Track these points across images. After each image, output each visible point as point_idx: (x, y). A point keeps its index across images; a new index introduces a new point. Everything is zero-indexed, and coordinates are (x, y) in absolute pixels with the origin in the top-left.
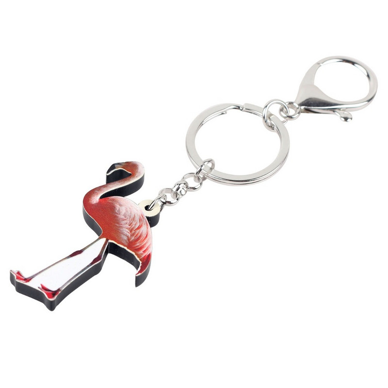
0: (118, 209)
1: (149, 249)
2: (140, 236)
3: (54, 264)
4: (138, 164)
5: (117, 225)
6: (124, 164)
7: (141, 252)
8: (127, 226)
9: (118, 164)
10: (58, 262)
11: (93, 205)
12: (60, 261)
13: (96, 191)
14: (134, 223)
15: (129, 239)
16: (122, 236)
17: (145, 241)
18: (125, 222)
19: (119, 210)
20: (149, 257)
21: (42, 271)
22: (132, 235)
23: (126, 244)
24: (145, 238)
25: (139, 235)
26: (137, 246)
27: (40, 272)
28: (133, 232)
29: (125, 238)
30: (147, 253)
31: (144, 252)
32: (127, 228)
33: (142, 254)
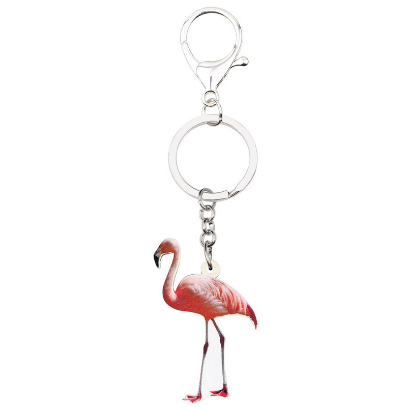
0: (193, 289)
1: (244, 301)
2: (228, 297)
3: (202, 369)
4: (168, 240)
5: (206, 302)
6: (160, 249)
7: (241, 309)
8: (213, 297)
9: (157, 252)
10: (202, 366)
11: (176, 301)
12: (203, 363)
13: (167, 288)
14: (214, 291)
15: (224, 306)
16: (218, 307)
17: (235, 298)
18: (208, 295)
19: (195, 289)
20: (249, 307)
21: (201, 381)
22: (223, 301)
23: (227, 312)
24: (233, 296)
25: (227, 297)
26: (234, 307)
27: (200, 384)
28: (221, 298)
29: (221, 307)
30: (245, 307)
31: (243, 307)
32: (215, 299)
33: (243, 310)
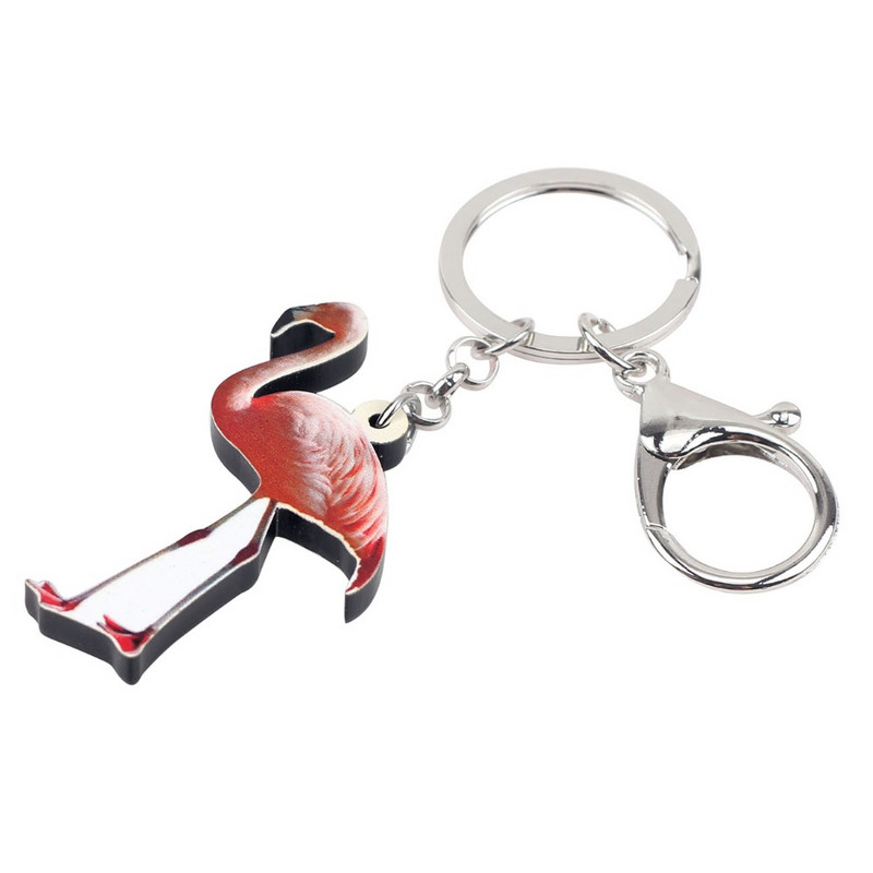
0: (300, 423)
1: (380, 527)
2: (357, 494)
3: (137, 565)
4: (352, 309)
5: (299, 465)
6: (315, 310)
7: (359, 533)
8: (324, 466)
9: (302, 308)
10: (147, 560)
11: (237, 414)
12: (153, 557)
13: (245, 379)
14: (341, 459)
15: (328, 501)
16: (312, 492)
17: (370, 506)
18: (314, 458)
19: (303, 426)
20: (380, 543)
21: (107, 582)
22: (337, 490)
23: (321, 513)
24: (370, 499)
25: (354, 490)
26: (349, 519)
27: (101, 586)
28: (339, 482)
29: (319, 498)
30: (374, 537)
31: (368, 532)
32: (324, 473)
33: (362, 539)
